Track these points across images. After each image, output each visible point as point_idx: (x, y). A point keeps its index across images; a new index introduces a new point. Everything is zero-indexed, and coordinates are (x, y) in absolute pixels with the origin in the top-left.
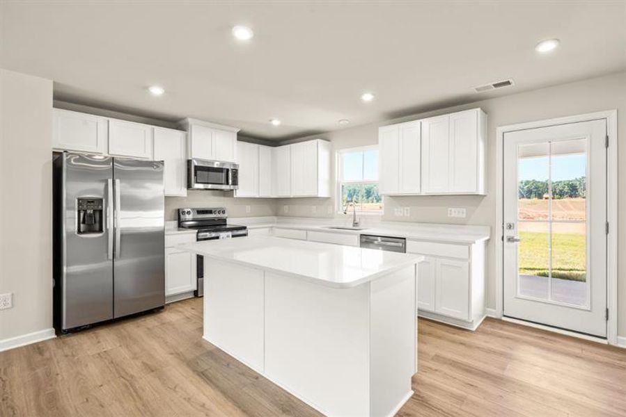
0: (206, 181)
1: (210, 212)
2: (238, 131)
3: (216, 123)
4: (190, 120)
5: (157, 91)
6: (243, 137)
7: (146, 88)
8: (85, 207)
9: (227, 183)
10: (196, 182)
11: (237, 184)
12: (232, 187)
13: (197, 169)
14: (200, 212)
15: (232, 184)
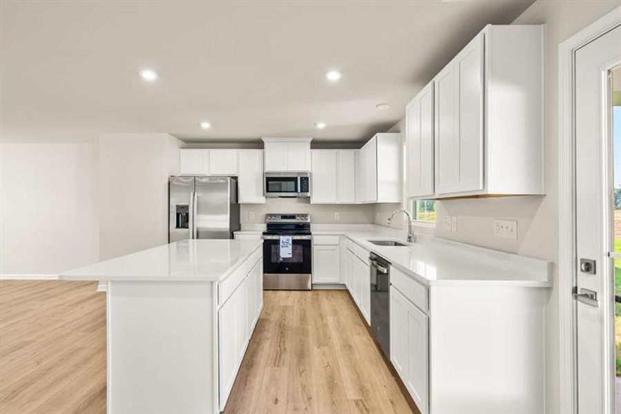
0: (278, 190)
1: (293, 217)
2: (310, 140)
3: (288, 136)
4: (263, 139)
5: (206, 125)
6: (317, 144)
7: (199, 124)
8: (180, 211)
9: (296, 191)
10: (268, 191)
11: (308, 191)
12: (300, 194)
13: (268, 179)
14: (284, 217)
15: (301, 191)
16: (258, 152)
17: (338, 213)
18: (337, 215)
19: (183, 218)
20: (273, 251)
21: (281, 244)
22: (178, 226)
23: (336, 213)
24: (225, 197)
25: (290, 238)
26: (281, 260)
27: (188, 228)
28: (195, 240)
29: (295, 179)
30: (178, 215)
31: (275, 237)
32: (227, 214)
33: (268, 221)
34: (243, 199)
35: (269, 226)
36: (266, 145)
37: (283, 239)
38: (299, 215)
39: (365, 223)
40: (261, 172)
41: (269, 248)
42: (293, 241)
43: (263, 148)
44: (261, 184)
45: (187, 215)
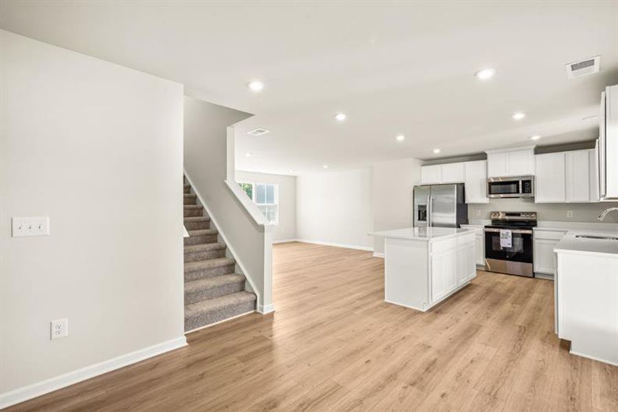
0: (499, 192)
1: (518, 214)
2: (534, 146)
3: (514, 147)
4: (486, 152)
8: (421, 209)
9: (518, 192)
10: (490, 193)
11: (531, 192)
12: (523, 195)
13: (491, 184)
14: (508, 214)
15: (523, 192)
16: (482, 163)
17: (572, 212)
18: (570, 213)
19: (422, 214)
20: (494, 242)
21: (501, 236)
22: (419, 219)
23: (568, 212)
24: (453, 197)
25: (510, 232)
26: (502, 248)
27: (425, 220)
28: (431, 227)
29: (517, 183)
30: (419, 212)
31: (496, 230)
32: (454, 211)
33: (492, 217)
34: (469, 200)
35: (494, 221)
36: (489, 157)
37: (502, 231)
38: (523, 213)
39: (611, 222)
40: (484, 177)
41: (491, 239)
42: (513, 234)
43: (486, 159)
44: (485, 188)
45: (426, 212)
